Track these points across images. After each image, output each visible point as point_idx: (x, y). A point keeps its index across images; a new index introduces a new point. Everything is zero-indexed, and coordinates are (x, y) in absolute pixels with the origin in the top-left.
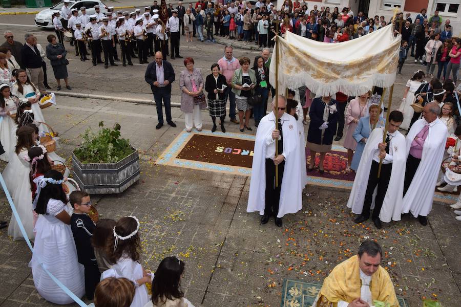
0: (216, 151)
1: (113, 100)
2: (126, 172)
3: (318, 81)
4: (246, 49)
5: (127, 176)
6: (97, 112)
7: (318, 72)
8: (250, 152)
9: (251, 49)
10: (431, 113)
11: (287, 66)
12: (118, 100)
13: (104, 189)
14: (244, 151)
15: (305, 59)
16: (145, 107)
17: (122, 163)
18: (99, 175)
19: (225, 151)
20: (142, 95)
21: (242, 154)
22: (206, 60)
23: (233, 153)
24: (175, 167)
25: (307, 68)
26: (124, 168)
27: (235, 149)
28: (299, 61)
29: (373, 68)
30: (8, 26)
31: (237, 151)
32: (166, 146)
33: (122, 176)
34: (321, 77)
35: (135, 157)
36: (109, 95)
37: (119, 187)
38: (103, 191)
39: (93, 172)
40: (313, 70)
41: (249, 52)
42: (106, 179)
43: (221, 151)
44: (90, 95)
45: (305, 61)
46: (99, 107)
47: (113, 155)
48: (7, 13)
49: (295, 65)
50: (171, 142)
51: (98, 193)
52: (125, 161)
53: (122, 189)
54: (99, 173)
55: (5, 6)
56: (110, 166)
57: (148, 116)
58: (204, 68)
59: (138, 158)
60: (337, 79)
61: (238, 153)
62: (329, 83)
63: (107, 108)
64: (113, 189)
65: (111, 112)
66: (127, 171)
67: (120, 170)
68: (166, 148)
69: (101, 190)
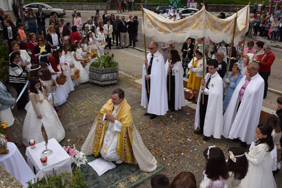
2: (107, 76)
3: (161, 33)
5: (108, 78)
7: (161, 28)
10: (253, 70)
11: (148, 24)
13: (96, 81)
15: (154, 20)
17: (105, 70)
18: (94, 74)
25: (156, 26)
26: (106, 73)
28: (151, 21)
29: (190, 27)
33: (104, 77)
34: (162, 31)
37: (102, 81)
38: (96, 82)
39: (93, 72)
40: (158, 26)
42: (97, 76)
45: (154, 22)
49: (150, 24)
51: (94, 82)
53: (104, 83)
56: (99, 70)
59: (117, 72)
60: (170, 32)
62: (166, 35)
64: (99, 82)
67: (104, 73)
69: (95, 81)
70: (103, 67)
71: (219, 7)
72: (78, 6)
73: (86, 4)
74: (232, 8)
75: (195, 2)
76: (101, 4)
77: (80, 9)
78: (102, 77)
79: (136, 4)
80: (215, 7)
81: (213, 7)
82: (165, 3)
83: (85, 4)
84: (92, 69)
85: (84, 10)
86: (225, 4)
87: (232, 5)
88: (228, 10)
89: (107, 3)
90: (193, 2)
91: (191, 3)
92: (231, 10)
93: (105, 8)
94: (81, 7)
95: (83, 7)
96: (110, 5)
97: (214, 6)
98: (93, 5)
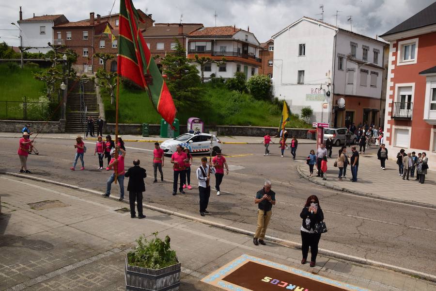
0: (263, 280)
1: (193, 220)
2: (164, 280)
4: (338, 190)
5: (166, 285)
6: (172, 228)
8: (296, 287)
9: (343, 190)
12: (197, 221)
14: (291, 285)
16: (217, 230)
17: (162, 271)
18: (140, 279)
19: (272, 282)
20: (220, 219)
21: (288, 287)
22: (292, 196)
23: (279, 285)
24: (217, 288)
26: (163, 276)
27: (282, 282)
30: (139, 150)
31: (283, 284)
32: (219, 267)
33: (160, 283)
35: (177, 269)
36: (190, 215)
39: (136, 275)
41: (339, 193)
42: (145, 283)
43: (268, 281)
44: (175, 213)
46: (177, 224)
47: (156, 262)
48: (144, 140)
50: (224, 264)
52: (166, 270)
54: (140, 277)
55: (145, 135)
56: (151, 272)
57: (215, 238)
58: (288, 203)
59: (179, 271)
61: (284, 286)
63: (183, 226)
65: (185, 230)
66: (166, 281)
67: (159, 277)
68: (217, 269)
70: (158, 265)
71: (232, 129)
72: (6, 126)
73: (22, 122)
74: (250, 131)
75: (199, 123)
76: (49, 123)
77: (10, 130)
78: (157, 284)
79: (108, 124)
80: (227, 130)
81: (224, 130)
82: (153, 124)
83: (19, 123)
84: (135, 269)
85: (17, 132)
86: (240, 124)
87: (250, 126)
88: (244, 133)
89: (59, 122)
90: (197, 123)
91: (193, 124)
92: (248, 133)
93: (56, 130)
94: (11, 127)
95: (15, 127)
96: (64, 126)
97: (225, 128)
98: (34, 125)
